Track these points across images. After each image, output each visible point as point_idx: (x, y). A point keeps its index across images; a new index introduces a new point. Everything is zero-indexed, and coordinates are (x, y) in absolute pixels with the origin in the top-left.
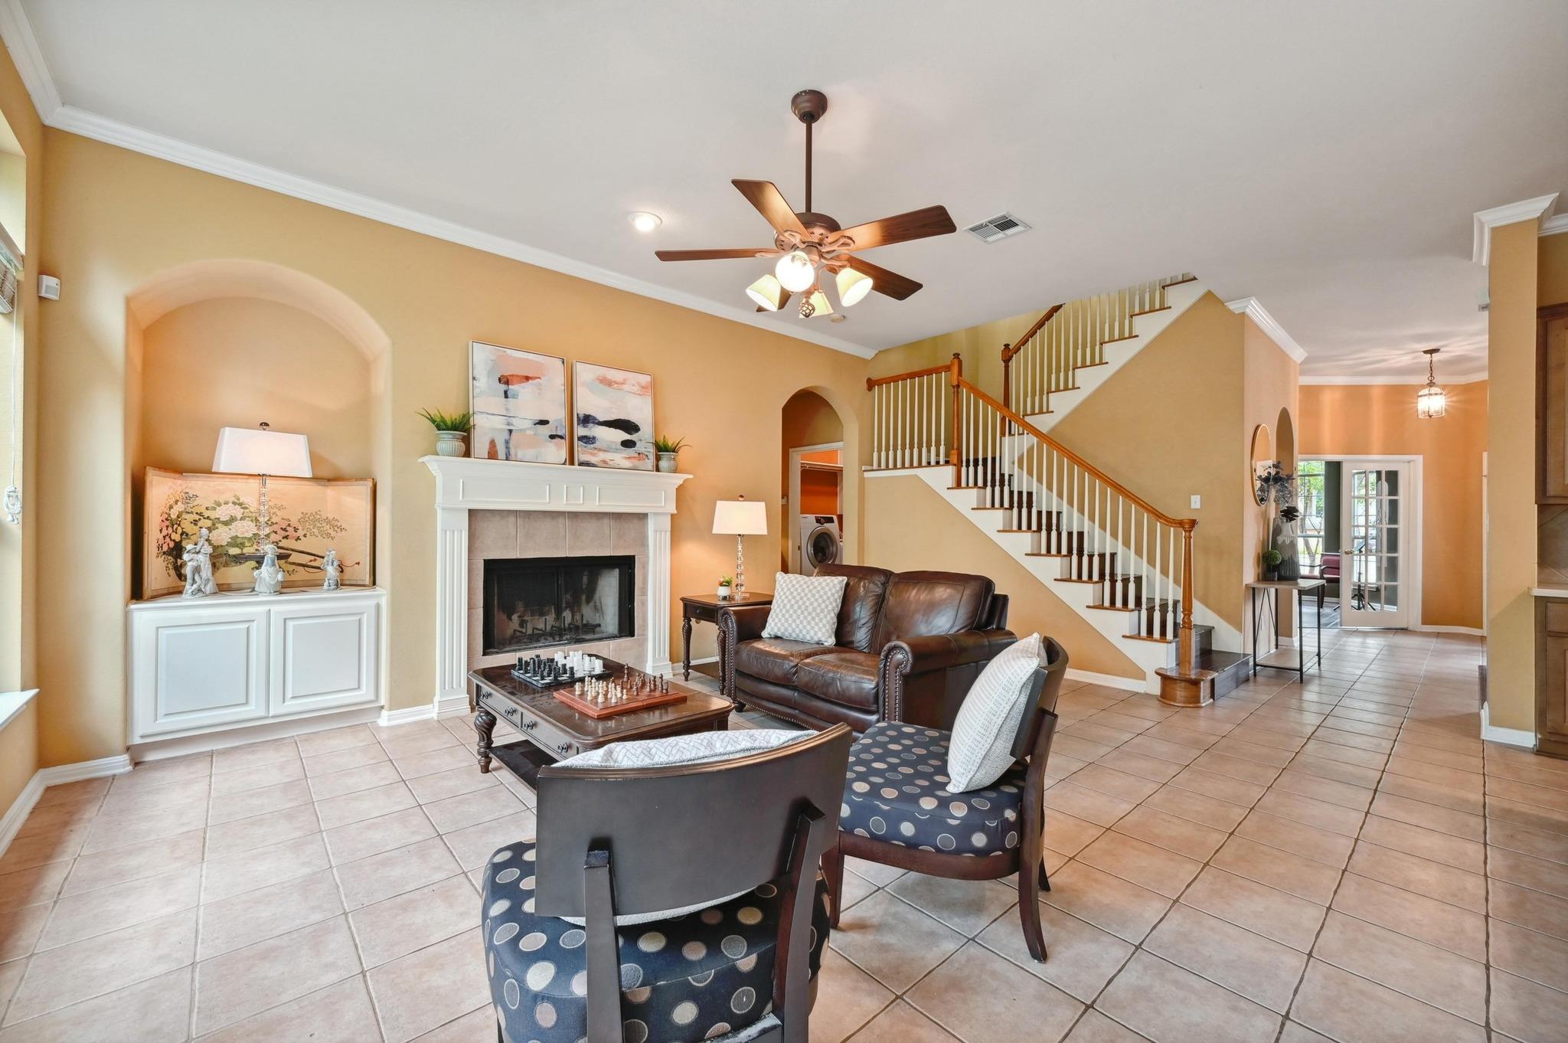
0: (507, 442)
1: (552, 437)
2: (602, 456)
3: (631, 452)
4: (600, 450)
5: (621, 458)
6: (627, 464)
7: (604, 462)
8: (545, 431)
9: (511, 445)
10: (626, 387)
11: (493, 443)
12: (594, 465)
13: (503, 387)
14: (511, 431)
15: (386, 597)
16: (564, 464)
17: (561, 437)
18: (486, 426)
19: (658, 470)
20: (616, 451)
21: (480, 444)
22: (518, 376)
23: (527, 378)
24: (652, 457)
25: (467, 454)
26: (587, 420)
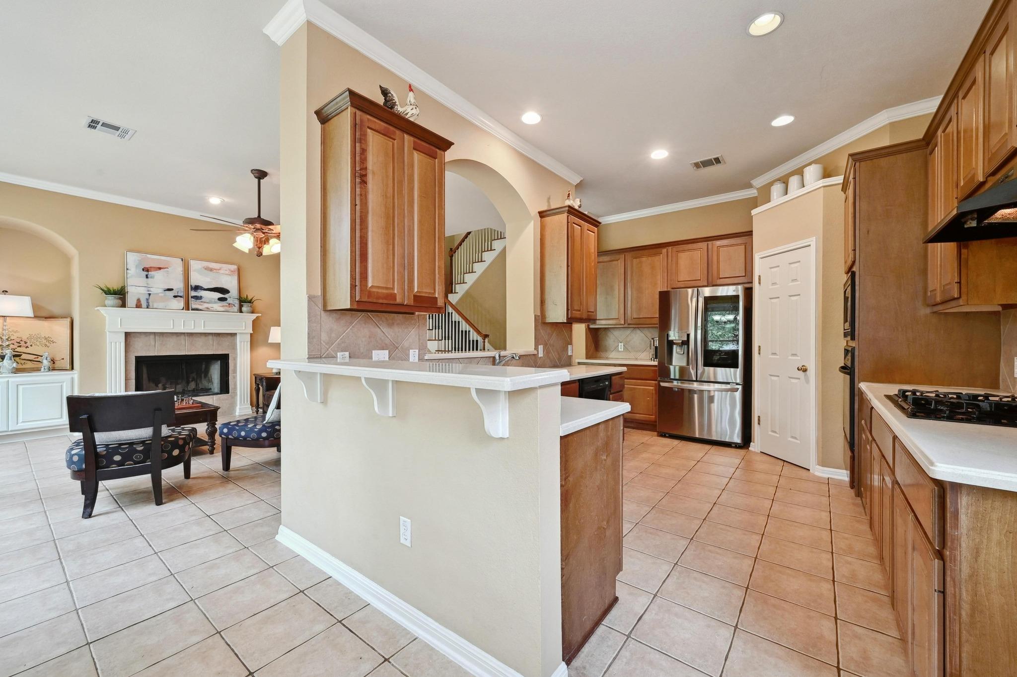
0: (147, 300)
1: (175, 297)
2: (206, 305)
3: (224, 303)
4: (205, 302)
5: (218, 306)
6: (222, 309)
7: (208, 308)
8: (171, 294)
9: (150, 301)
10: (221, 272)
11: (139, 300)
12: (201, 310)
13: (146, 273)
14: (150, 294)
15: (77, 374)
16: (182, 310)
17: (181, 297)
18: (134, 292)
19: (241, 311)
20: (215, 303)
21: (131, 300)
22: (155, 267)
23: (160, 268)
24: (237, 306)
25: (123, 305)
26: (197, 288)
